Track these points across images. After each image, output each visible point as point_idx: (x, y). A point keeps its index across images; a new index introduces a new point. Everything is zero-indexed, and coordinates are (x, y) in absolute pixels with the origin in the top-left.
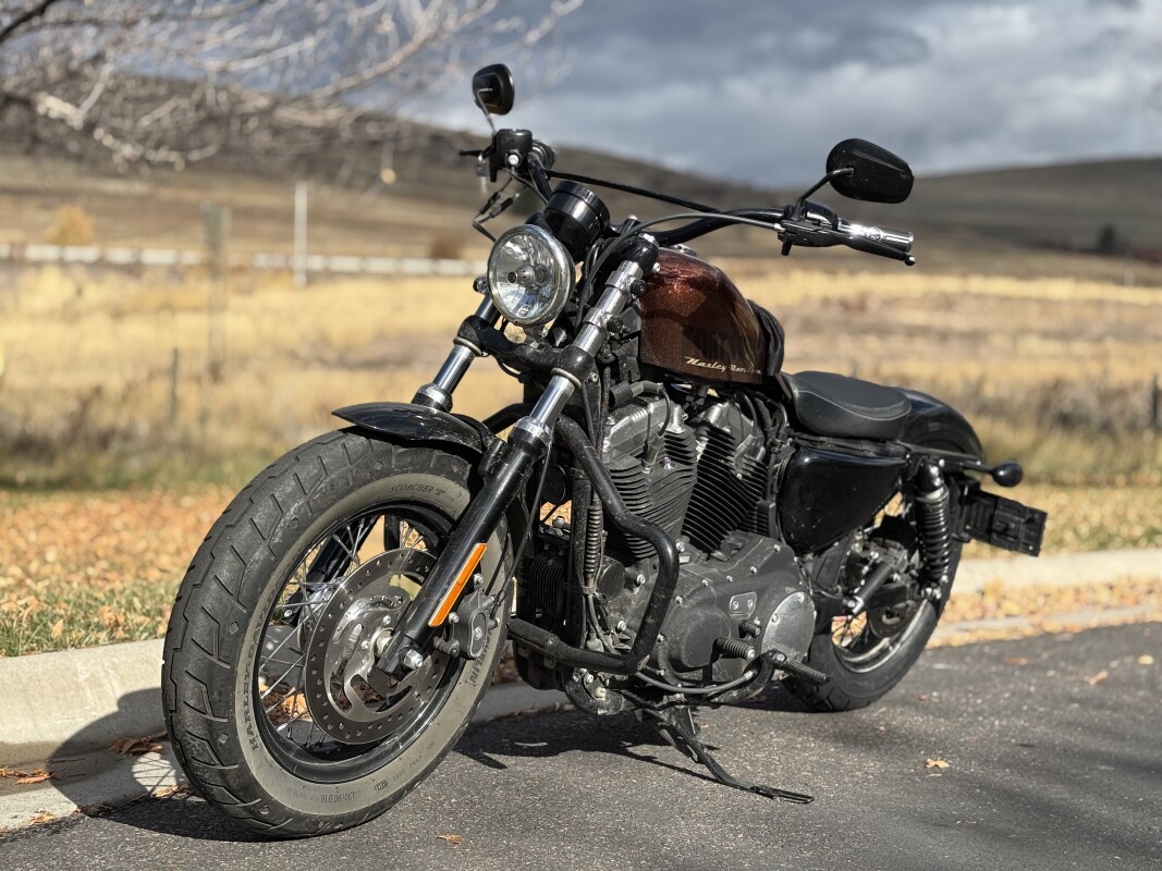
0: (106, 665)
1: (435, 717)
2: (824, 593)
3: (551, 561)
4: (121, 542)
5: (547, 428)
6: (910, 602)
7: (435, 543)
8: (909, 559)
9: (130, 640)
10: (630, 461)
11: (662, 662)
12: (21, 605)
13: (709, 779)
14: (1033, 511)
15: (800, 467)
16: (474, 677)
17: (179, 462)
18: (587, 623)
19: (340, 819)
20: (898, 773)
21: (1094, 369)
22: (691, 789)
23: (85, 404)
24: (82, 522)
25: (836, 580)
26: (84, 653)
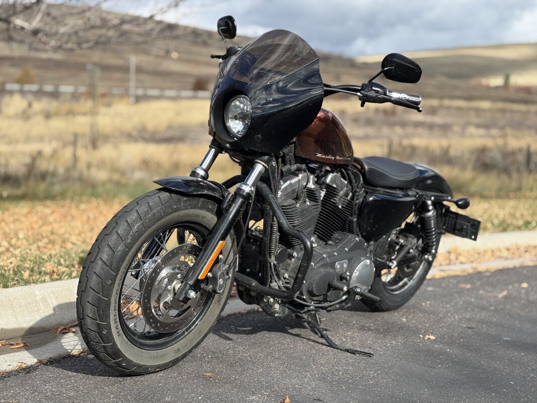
0: (49, 292)
1: (201, 319)
2: (378, 259)
3: (254, 247)
4: (53, 229)
5: (252, 188)
6: (418, 262)
7: (201, 240)
8: (417, 242)
9: (60, 279)
10: (290, 201)
11: (304, 293)
12: (9, 262)
13: (326, 345)
14: (474, 220)
15: (368, 202)
16: (219, 301)
17: (77, 187)
18: (271, 276)
19: (158, 367)
20: (412, 342)
21: (500, 142)
22: (318, 350)
23: (34, 159)
24: (35, 218)
25: (384, 253)
26: (39, 286)
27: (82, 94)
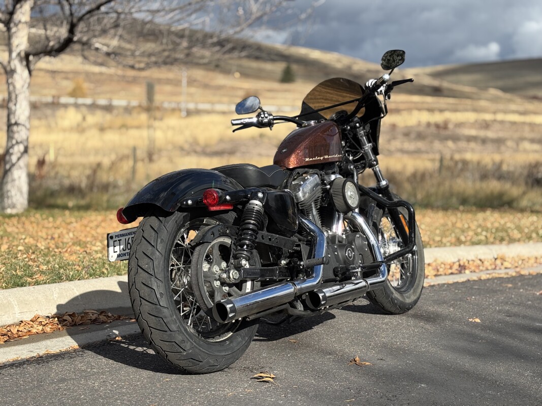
27: (134, 108)
